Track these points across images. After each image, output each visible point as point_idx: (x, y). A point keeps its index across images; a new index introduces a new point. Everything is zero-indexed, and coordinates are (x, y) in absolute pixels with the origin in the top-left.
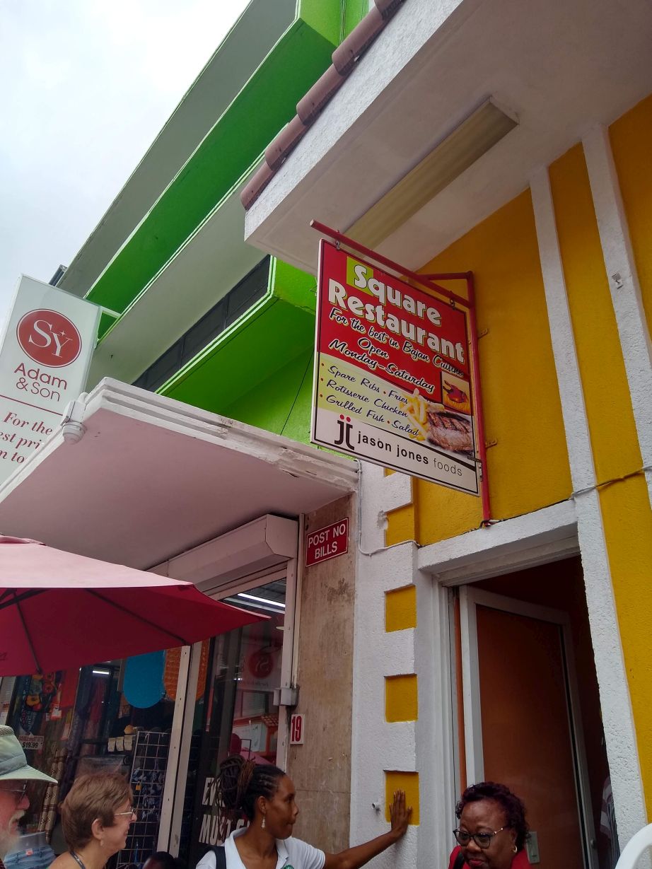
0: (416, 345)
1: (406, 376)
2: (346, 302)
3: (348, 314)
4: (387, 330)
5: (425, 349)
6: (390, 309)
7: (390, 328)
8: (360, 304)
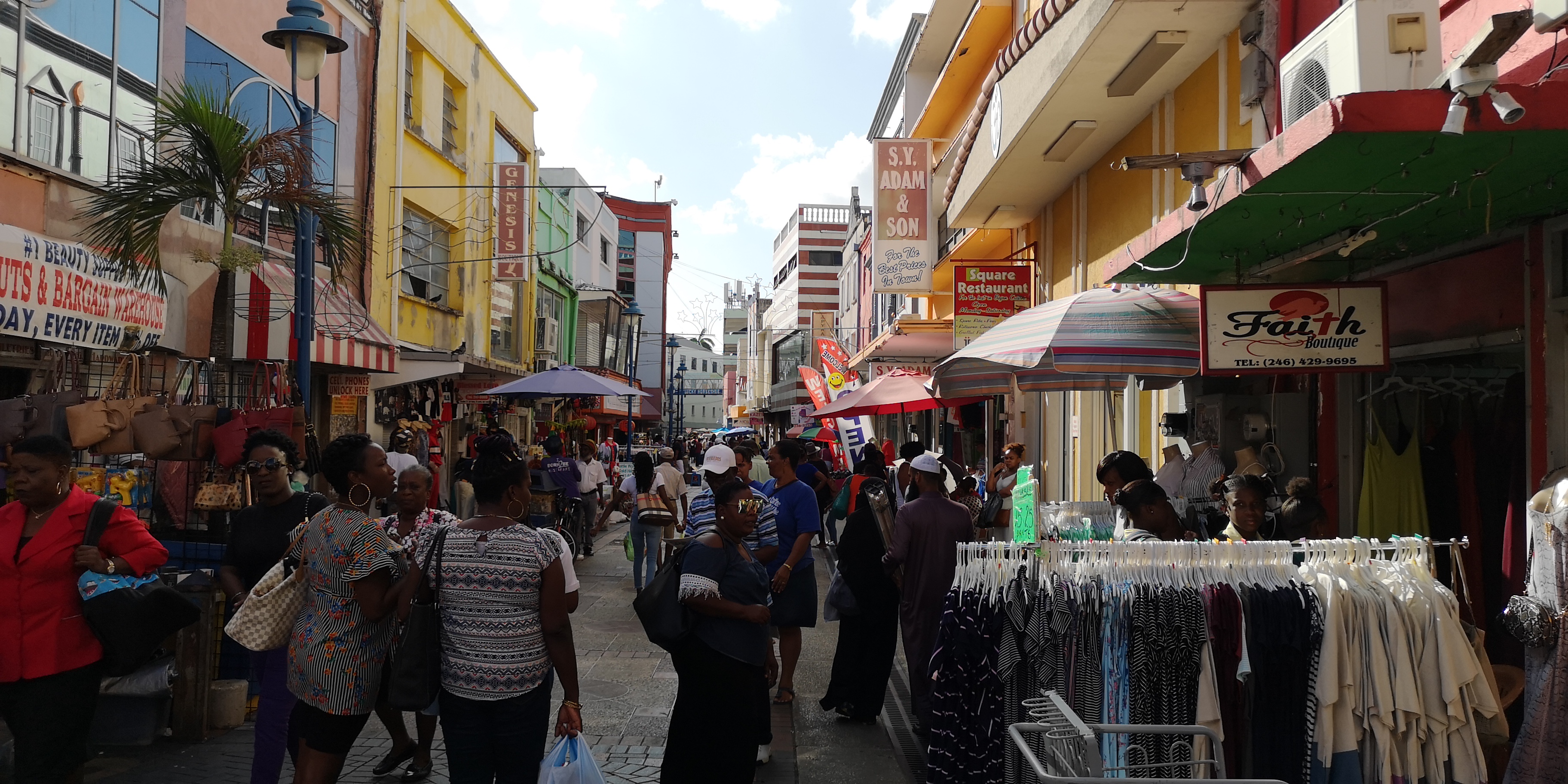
0: (1001, 294)
1: (996, 311)
2: (966, 290)
3: (968, 294)
4: (986, 294)
5: (1007, 294)
6: (988, 283)
7: (988, 292)
8: (973, 287)
